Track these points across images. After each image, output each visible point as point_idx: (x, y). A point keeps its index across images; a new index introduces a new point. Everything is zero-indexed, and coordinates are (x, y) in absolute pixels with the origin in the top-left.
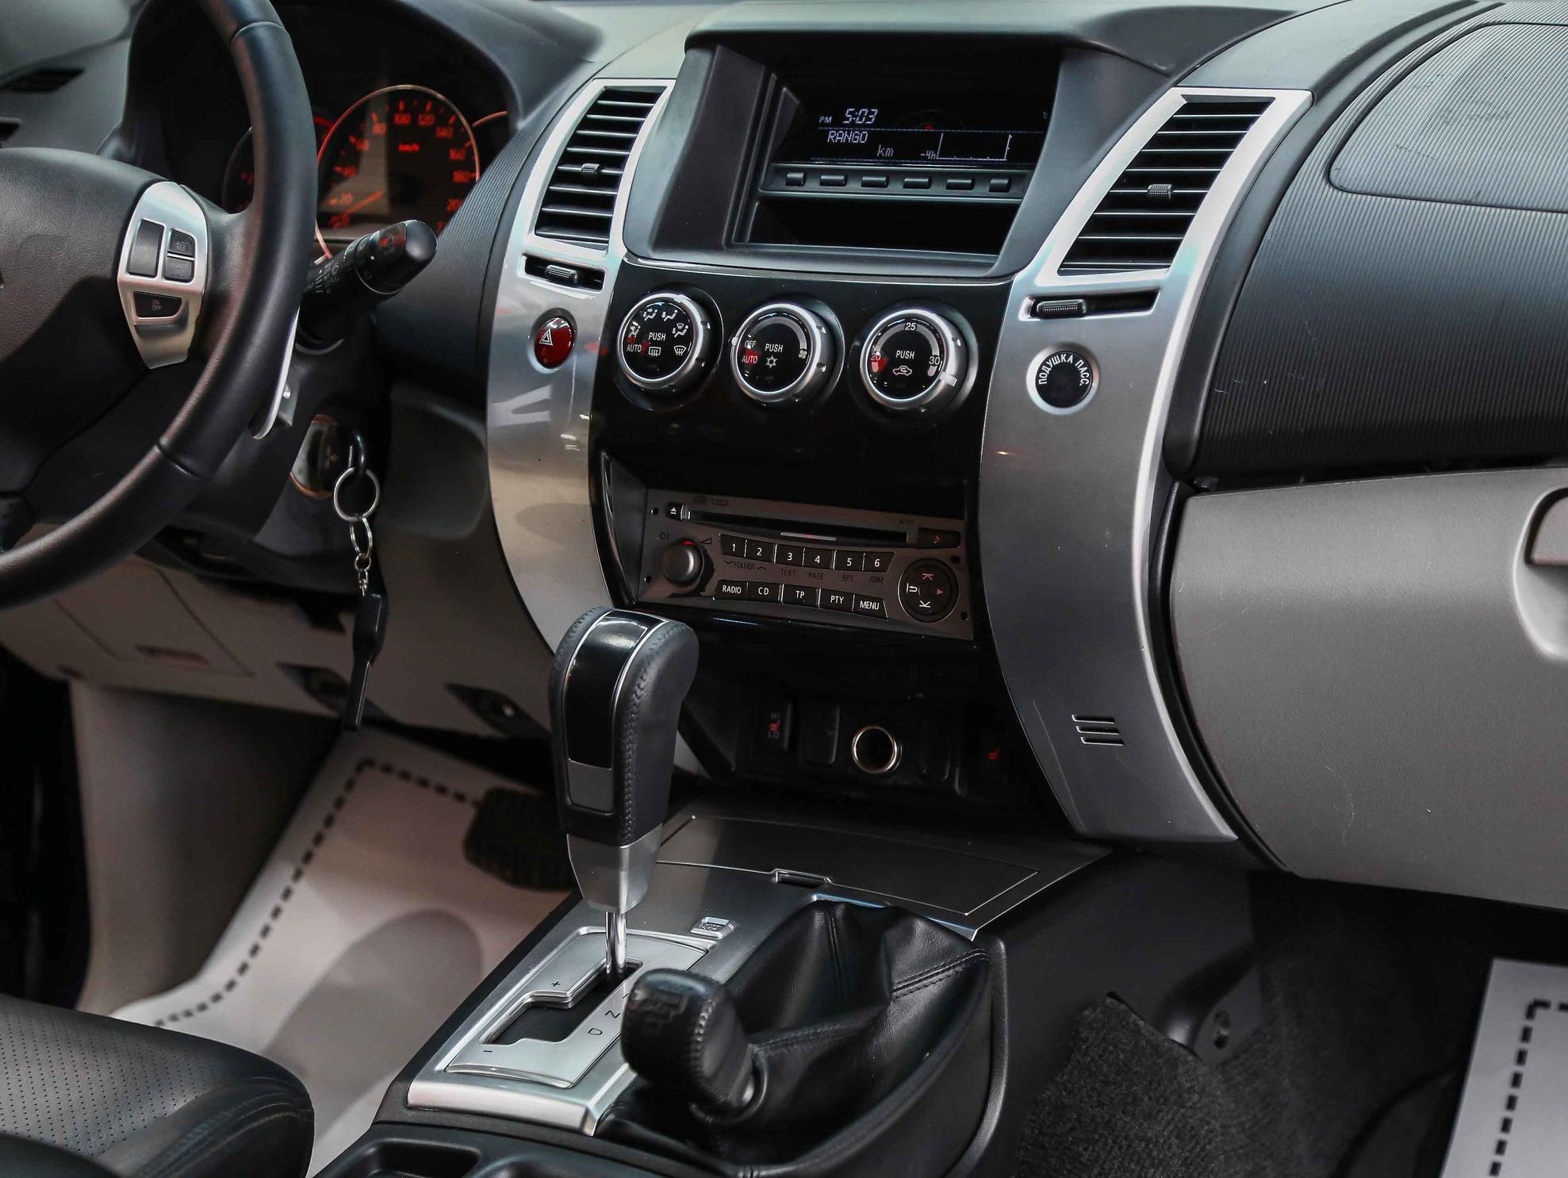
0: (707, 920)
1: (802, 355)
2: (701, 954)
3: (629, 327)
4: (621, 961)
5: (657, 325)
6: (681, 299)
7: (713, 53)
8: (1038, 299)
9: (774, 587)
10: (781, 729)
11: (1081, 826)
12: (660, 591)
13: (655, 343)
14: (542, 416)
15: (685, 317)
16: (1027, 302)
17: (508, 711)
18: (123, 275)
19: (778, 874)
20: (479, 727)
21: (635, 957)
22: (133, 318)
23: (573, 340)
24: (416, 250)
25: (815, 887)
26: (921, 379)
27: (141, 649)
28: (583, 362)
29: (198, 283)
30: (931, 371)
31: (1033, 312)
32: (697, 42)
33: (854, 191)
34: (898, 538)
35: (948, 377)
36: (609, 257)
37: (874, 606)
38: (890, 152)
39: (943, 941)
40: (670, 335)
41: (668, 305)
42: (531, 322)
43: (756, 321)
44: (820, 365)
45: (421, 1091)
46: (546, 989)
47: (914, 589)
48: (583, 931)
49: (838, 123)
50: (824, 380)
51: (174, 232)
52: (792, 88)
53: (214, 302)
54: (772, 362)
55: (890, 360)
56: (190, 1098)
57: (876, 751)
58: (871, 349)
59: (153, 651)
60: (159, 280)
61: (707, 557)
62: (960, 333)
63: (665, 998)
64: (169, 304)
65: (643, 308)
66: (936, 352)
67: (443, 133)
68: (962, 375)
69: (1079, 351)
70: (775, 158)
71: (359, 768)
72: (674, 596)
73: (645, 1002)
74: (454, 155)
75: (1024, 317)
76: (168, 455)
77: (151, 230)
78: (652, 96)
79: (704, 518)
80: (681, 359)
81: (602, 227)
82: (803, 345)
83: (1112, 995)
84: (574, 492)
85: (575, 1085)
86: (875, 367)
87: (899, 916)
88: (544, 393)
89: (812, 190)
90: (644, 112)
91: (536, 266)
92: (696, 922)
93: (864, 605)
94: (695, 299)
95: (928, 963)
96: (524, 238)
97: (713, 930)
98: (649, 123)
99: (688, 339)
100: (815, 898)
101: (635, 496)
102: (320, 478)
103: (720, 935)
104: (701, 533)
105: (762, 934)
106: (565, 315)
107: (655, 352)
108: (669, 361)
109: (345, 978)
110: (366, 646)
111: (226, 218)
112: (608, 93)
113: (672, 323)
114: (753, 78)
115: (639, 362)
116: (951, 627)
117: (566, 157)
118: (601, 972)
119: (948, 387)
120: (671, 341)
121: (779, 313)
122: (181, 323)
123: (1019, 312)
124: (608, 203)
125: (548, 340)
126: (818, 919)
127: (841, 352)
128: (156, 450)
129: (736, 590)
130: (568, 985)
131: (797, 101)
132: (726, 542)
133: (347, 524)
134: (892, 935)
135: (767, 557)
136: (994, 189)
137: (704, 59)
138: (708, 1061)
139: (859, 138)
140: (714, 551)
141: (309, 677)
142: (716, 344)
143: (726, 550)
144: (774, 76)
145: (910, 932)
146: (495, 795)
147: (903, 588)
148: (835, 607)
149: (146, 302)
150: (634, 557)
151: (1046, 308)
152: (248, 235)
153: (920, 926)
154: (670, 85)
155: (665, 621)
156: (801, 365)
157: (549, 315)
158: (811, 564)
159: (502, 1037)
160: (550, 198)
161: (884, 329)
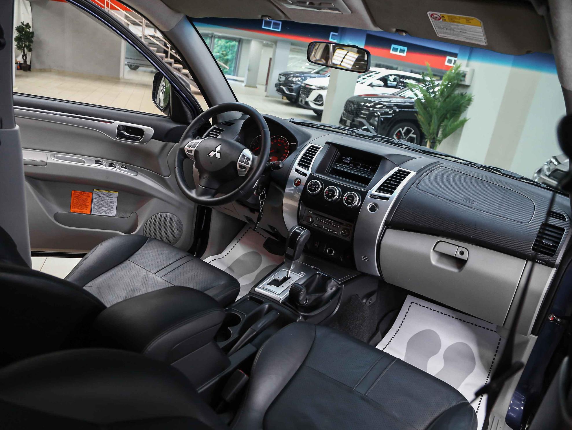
0: (301, 272)
1: (335, 195)
2: (300, 278)
3: (309, 184)
4: (288, 276)
5: (314, 185)
6: (318, 182)
7: (330, 145)
8: (372, 195)
9: (322, 227)
10: (317, 245)
11: (358, 269)
12: (305, 223)
13: (313, 187)
14: (292, 192)
15: (318, 184)
16: (370, 195)
17: (276, 230)
18: (238, 162)
19: (313, 267)
20: (271, 231)
21: (290, 276)
22: (238, 168)
23: (300, 183)
24: (281, 166)
25: (318, 270)
26: (352, 203)
27: (224, 208)
28: (302, 187)
29: (249, 165)
30: (354, 202)
31: (370, 196)
32: (327, 143)
33: (346, 170)
34: (342, 224)
35: (356, 204)
36: (308, 172)
37: (337, 233)
38: (352, 165)
39: (336, 283)
40: (315, 187)
41: (316, 182)
42: (294, 179)
43: (329, 188)
44: (337, 197)
45: (257, 289)
46: (277, 278)
47: (343, 232)
48: (283, 269)
49: (345, 159)
50: (337, 199)
51: (247, 157)
52: (340, 152)
53: (251, 169)
54: (330, 195)
55: (348, 199)
56: (224, 283)
57: (331, 252)
58: (345, 196)
59: (226, 209)
60: (243, 164)
61: (313, 220)
62: (359, 197)
63: (297, 288)
64: (244, 167)
65: (312, 182)
66: (355, 199)
67: (285, 144)
68: (358, 203)
69: (376, 204)
70: (335, 162)
71: (249, 228)
72: (307, 224)
73: (293, 288)
74: (286, 147)
75: (369, 197)
76: (240, 190)
77: (244, 156)
78: (319, 148)
79: (314, 213)
80: (317, 191)
81: (308, 167)
82: (335, 193)
83: (357, 294)
84: (296, 204)
85: (279, 294)
86: (345, 199)
87: (330, 278)
88: (293, 188)
89: (340, 168)
90: (317, 151)
91: (297, 170)
92: (300, 273)
93: (335, 232)
94: (320, 182)
95: (333, 286)
96: (296, 166)
97: (302, 274)
98: (318, 152)
99: (318, 188)
100: (318, 272)
101: (304, 208)
102: (258, 194)
103: (303, 275)
104: (313, 216)
105: (309, 277)
106: (300, 179)
107: (313, 189)
108: (314, 190)
109: (242, 259)
110: (259, 219)
111: (255, 157)
112: (312, 146)
113: (316, 185)
114: (335, 150)
115: (310, 190)
116: (347, 239)
117: (304, 155)
118: (285, 277)
119: (356, 205)
120: (315, 188)
121: (332, 187)
122: (245, 171)
123: (368, 196)
124: (310, 164)
125: (297, 182)
126: (318, 276)
127: (341, 195)
128: (238, 189)
129: (317, 226)
130: (280, 278)
131: (340, 154)
132: (316, 218)
133: (260, 201)
134: (329, 281)
135: (322, 222)
136: (367, 175)
137: (327, 145)
138: (301, 298)
139: (348, 162)
140: (314, 219)
141: (247, 218)
142: (322, 190)
143: (316, 219)
144: (337, 150)
145: (331, 281)
146: (269, 239)
147: (342, 232)
148: (331, 232)
149: (241, 166)
150: (302, 217)
151: (373, 196)
152: (258, 160)
153: (333, 281)
154: (322, 148)
155: (306, 230)
156: (335, 196)
157: (297, 178)
158: (329, 224)
159: (270, 284)
160: (301, 161)
161: (348, 194)
